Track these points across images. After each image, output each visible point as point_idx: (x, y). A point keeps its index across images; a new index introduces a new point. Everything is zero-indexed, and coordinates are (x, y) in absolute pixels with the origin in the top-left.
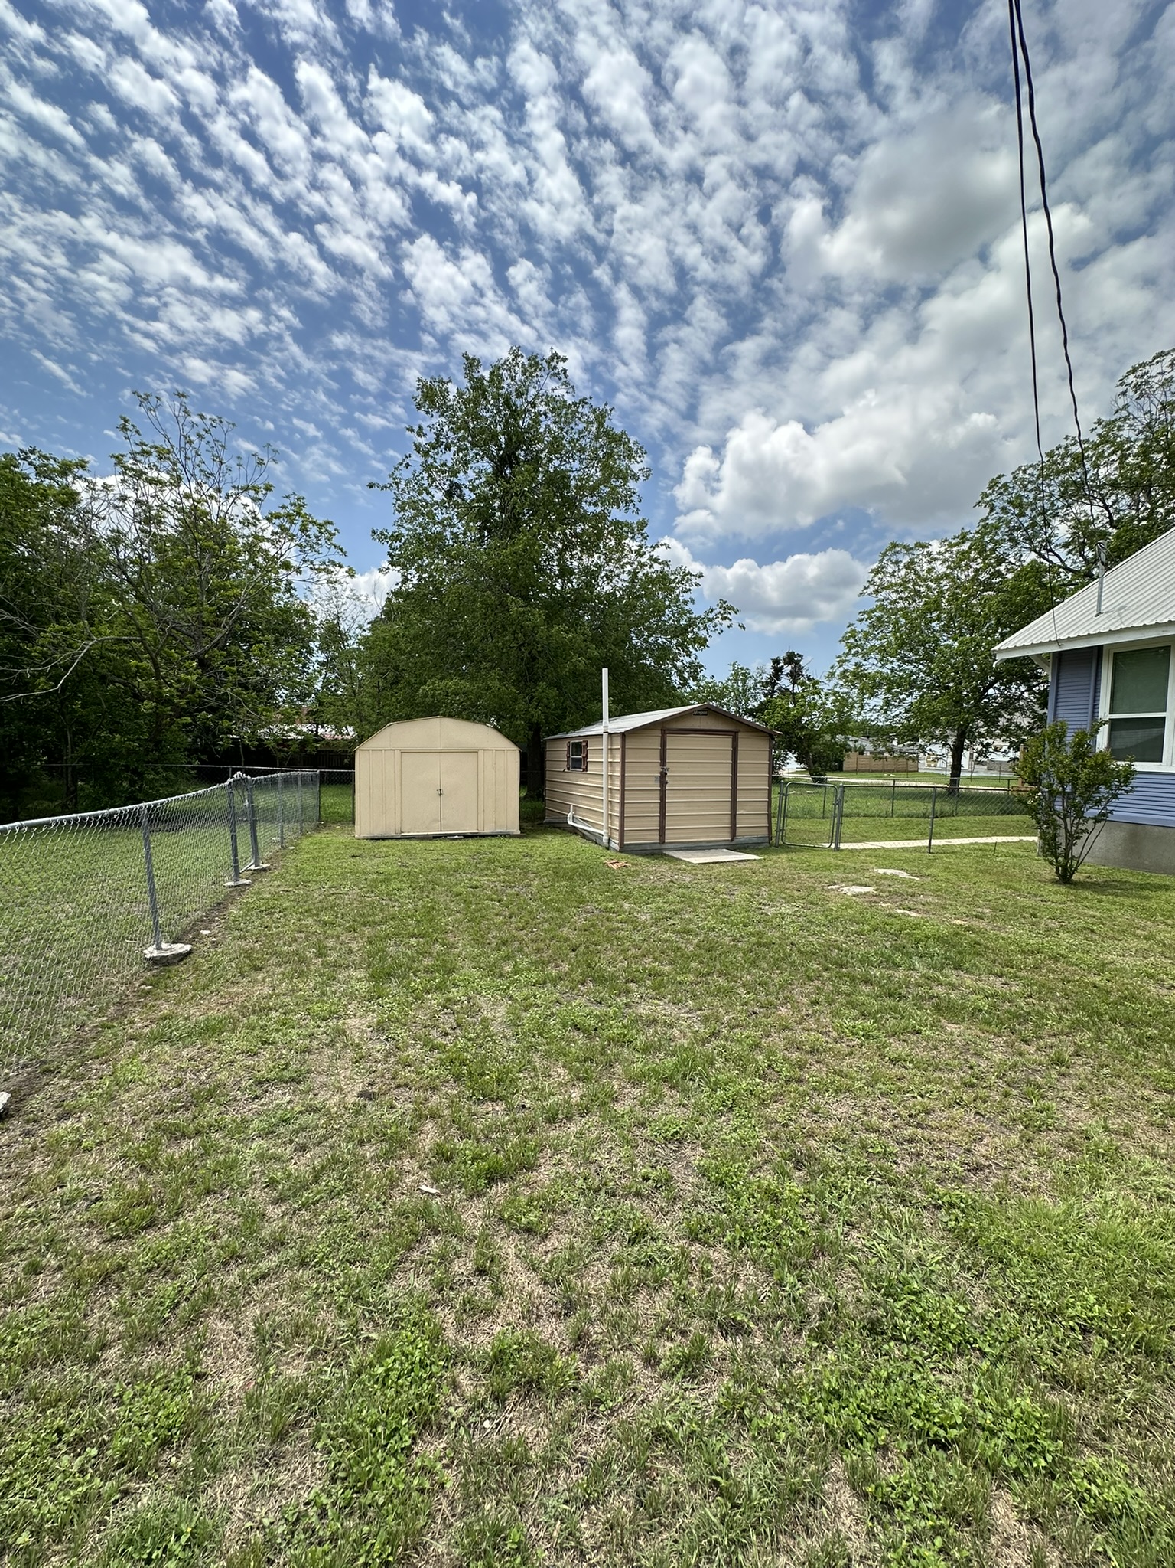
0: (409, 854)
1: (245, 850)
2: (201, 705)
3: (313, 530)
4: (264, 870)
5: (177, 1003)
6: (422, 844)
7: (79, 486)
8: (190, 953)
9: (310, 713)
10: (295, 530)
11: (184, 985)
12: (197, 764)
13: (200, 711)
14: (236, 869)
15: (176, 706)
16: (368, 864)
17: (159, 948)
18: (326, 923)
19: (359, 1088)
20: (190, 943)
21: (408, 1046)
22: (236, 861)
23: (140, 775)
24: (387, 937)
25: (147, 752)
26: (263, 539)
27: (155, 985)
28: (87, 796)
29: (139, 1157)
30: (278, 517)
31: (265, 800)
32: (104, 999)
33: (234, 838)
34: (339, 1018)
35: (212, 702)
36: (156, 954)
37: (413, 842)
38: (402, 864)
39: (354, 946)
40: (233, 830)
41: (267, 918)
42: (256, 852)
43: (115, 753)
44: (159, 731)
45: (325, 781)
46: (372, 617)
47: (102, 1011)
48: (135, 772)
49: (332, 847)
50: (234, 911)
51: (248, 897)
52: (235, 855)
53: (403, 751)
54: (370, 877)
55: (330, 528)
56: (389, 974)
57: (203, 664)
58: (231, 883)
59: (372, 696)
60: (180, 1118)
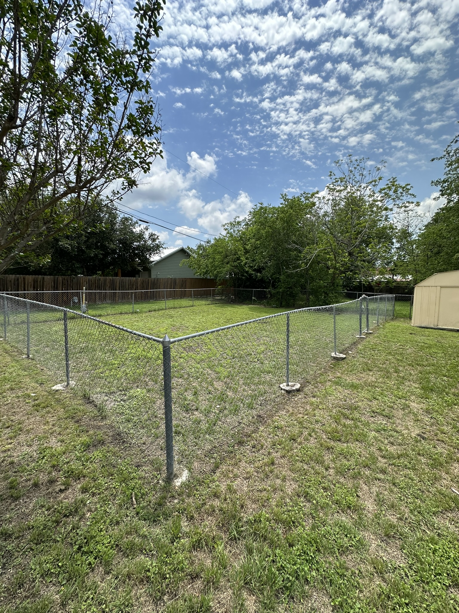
0: (442, 337)
1: (364, 325)
2: (348, 269)
3: (400, 190)
4: (371, 333)
5: (342, 374)
6: (450, 333)
7: (316, 200)
8: (345, 358)
9: (391, 270)
10: (391, 193)
11: (344, 369)
12: (346, 291)
13: (347, 272)
14: (361, 331)
15: (340, 270)
16: (418, 338)
17: (335, 354)
18: (398, 360)
19: (417, 432)
20: (345, 354)
21: (443, 425)
22: (361, 328)
23: (327, 295)
24: (430, 373)
25: (330, 287)
26: (377, 201)
27: (335, 366)
28: (312, 301)
29: (335, 418)
30: (384, 189)
31: (372, 306)
32: (321, 366)
33: (360, 319)
34: (406, 400)
35: (353, 268)
36: (335, 356)
37: (445, 332)
38: (438, 341)
39: (412, 372)
40: (361, 317)
41: (373, 352)
42: (368, 326)
43: (320, 287)
44: (334, 280)
45: (397, 299)
46: (426, 223)
47: (320, 369)
48: (326, 293)
49: (400, 328)
50: (360, 347)
51: (364, 343)
52: (361, 326)
53: (441, 287)
54: (420, 344)
55: (408, 187)
56: (432, 390)
57: (350, 254)
58: (358, 336)
59: (424, 261)
60: (346, 411)
